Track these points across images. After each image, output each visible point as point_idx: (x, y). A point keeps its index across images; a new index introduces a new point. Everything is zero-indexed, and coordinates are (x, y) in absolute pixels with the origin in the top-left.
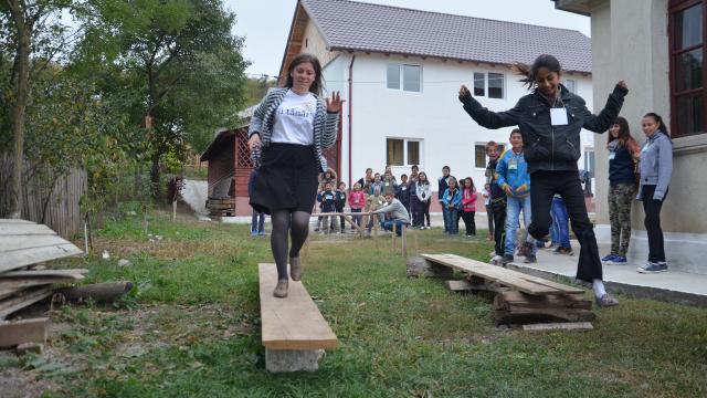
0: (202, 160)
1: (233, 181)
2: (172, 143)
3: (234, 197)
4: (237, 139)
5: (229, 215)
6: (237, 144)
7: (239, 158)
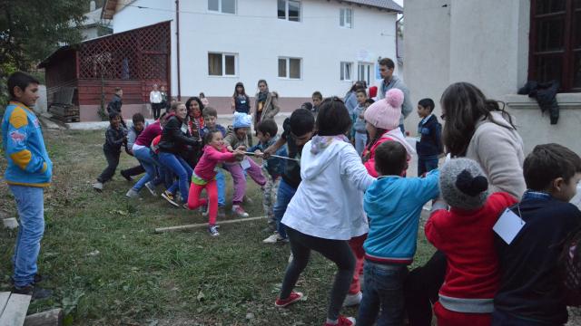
0: (40, 66)
1: (76, 91)
2: (11, 54)
3: (78, 105)
4: (77, 53)
5: (74, 121)
6: (78, 57)
7: (80, 70)
